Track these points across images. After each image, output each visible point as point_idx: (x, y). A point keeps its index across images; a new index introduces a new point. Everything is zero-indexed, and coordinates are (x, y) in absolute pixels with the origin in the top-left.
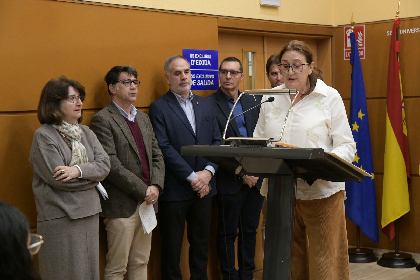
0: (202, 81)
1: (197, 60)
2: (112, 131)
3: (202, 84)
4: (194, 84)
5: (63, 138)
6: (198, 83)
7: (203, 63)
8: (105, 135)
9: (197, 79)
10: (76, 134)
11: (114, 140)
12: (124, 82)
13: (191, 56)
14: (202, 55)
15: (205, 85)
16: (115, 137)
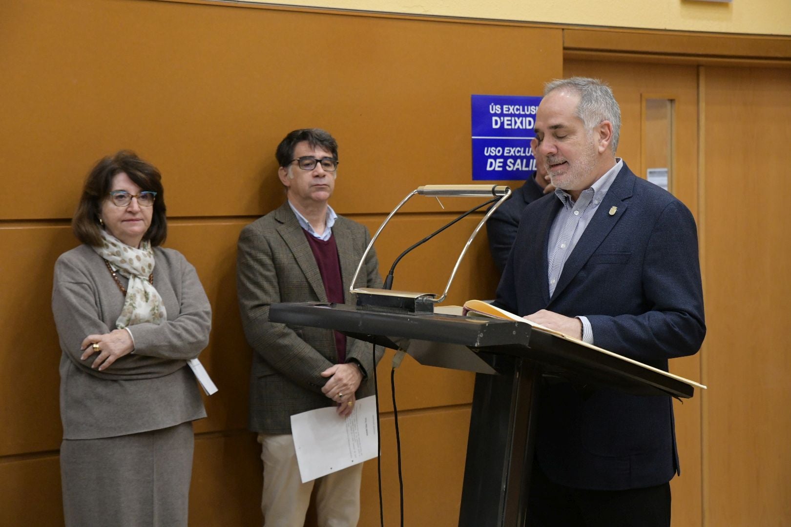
0: (519, 161)
1: (506, 118)
2: (273, 259)
3: (520, 167)
4: (499, 167)
5: (110, 272)
6: (508, 165)
7: (522, 123)
8: (257, 266)
9: (506, 158)
10: (136, 264)
11: (276, 277)
12: (300, 164)
13: (493, 110)
14: (521, 107)
15: (524, 169)
16: (279, 271)
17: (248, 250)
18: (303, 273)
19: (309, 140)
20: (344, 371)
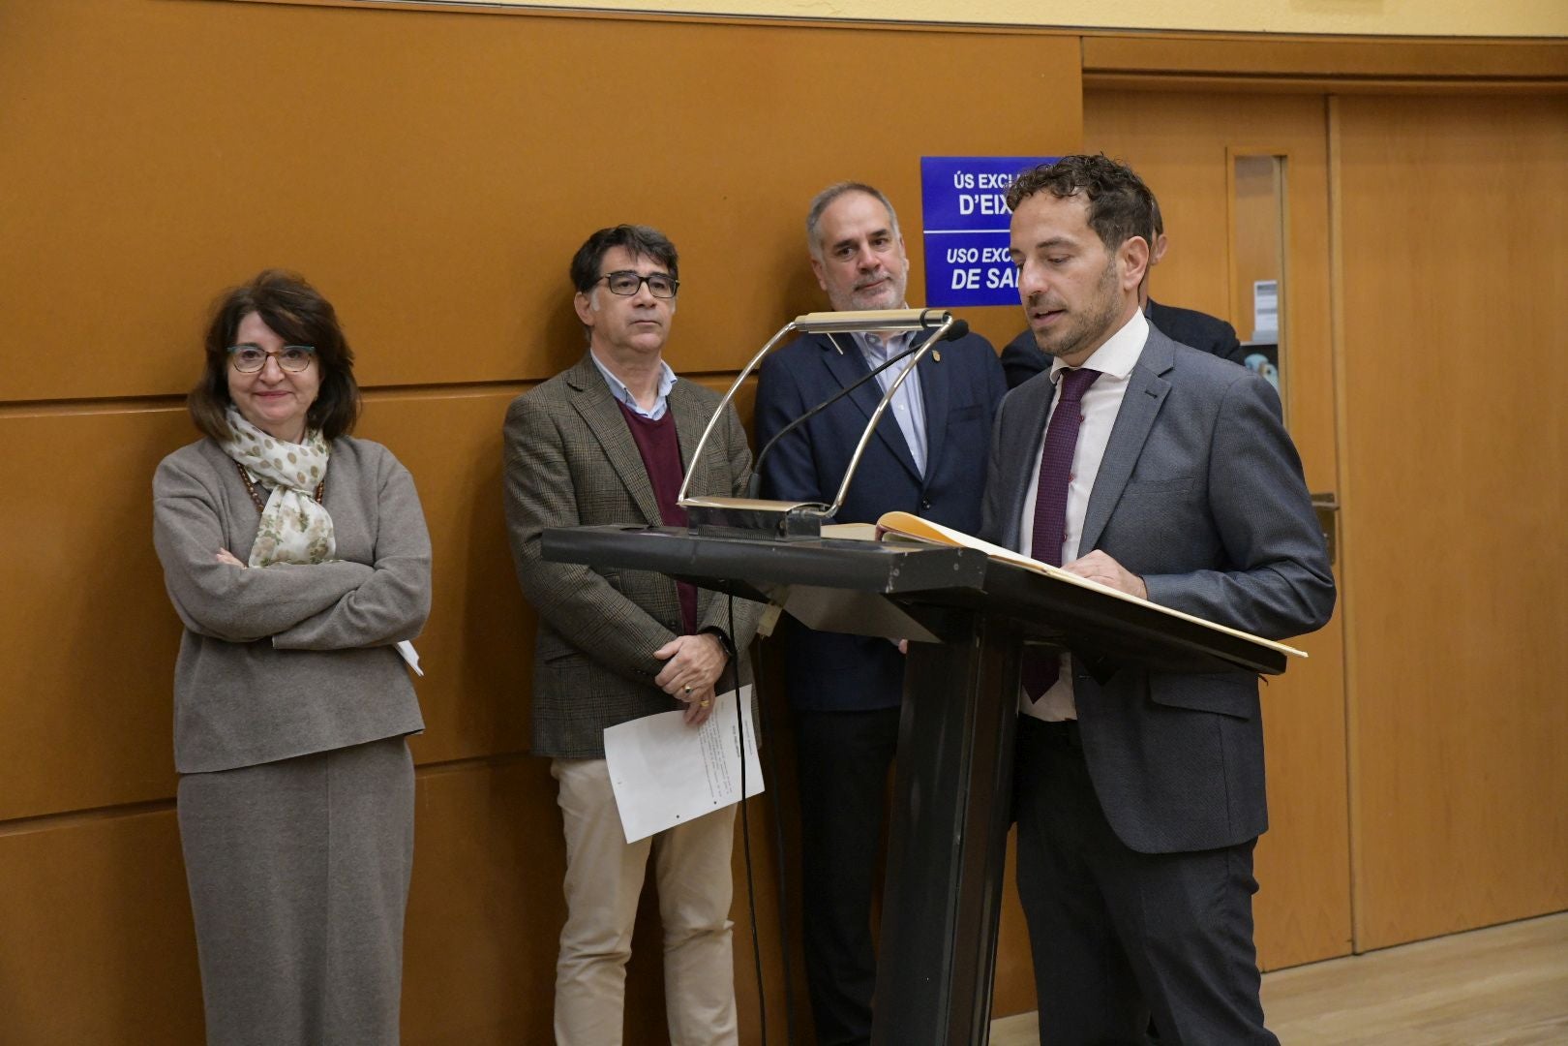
0: (1008, 271)
1: (983, 197)
2: (566, 453)
3: (1010, 282)
4: (973, 282)
5: (246, 485)
6: (989, 279)
8: (538, 467)
9: (985, 267)
10: (288, 467)
11: (571, 485)
12: (612, 284)
13: (959, 183)
14: (1010, 176)
16: (577, 474)
17: (522, 438)
18: (619, 476)
19: (627, 243)
20: (695, 647)
